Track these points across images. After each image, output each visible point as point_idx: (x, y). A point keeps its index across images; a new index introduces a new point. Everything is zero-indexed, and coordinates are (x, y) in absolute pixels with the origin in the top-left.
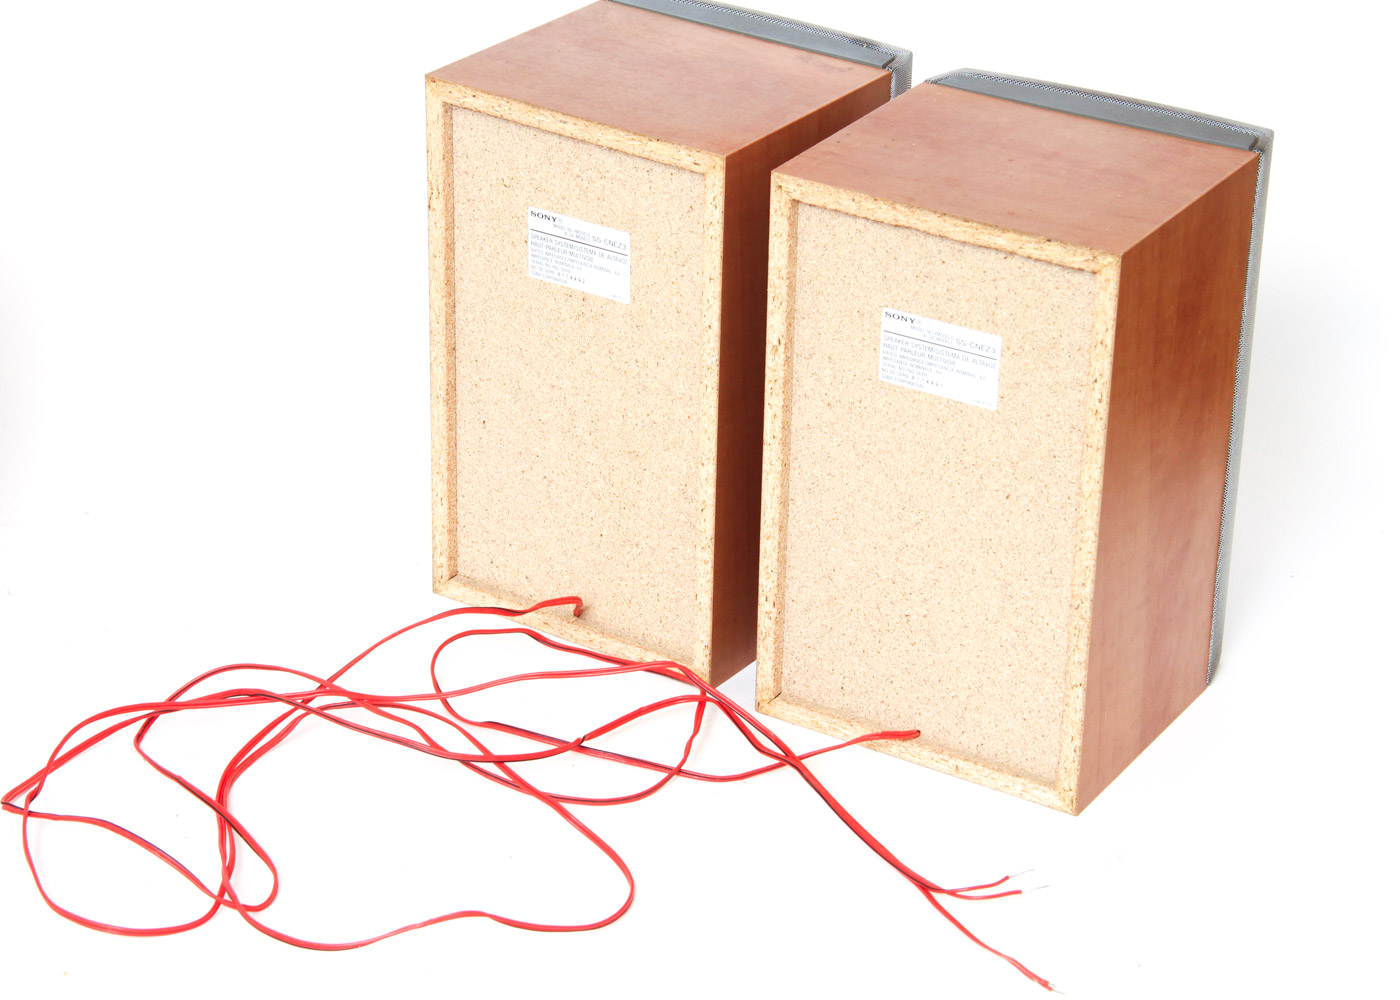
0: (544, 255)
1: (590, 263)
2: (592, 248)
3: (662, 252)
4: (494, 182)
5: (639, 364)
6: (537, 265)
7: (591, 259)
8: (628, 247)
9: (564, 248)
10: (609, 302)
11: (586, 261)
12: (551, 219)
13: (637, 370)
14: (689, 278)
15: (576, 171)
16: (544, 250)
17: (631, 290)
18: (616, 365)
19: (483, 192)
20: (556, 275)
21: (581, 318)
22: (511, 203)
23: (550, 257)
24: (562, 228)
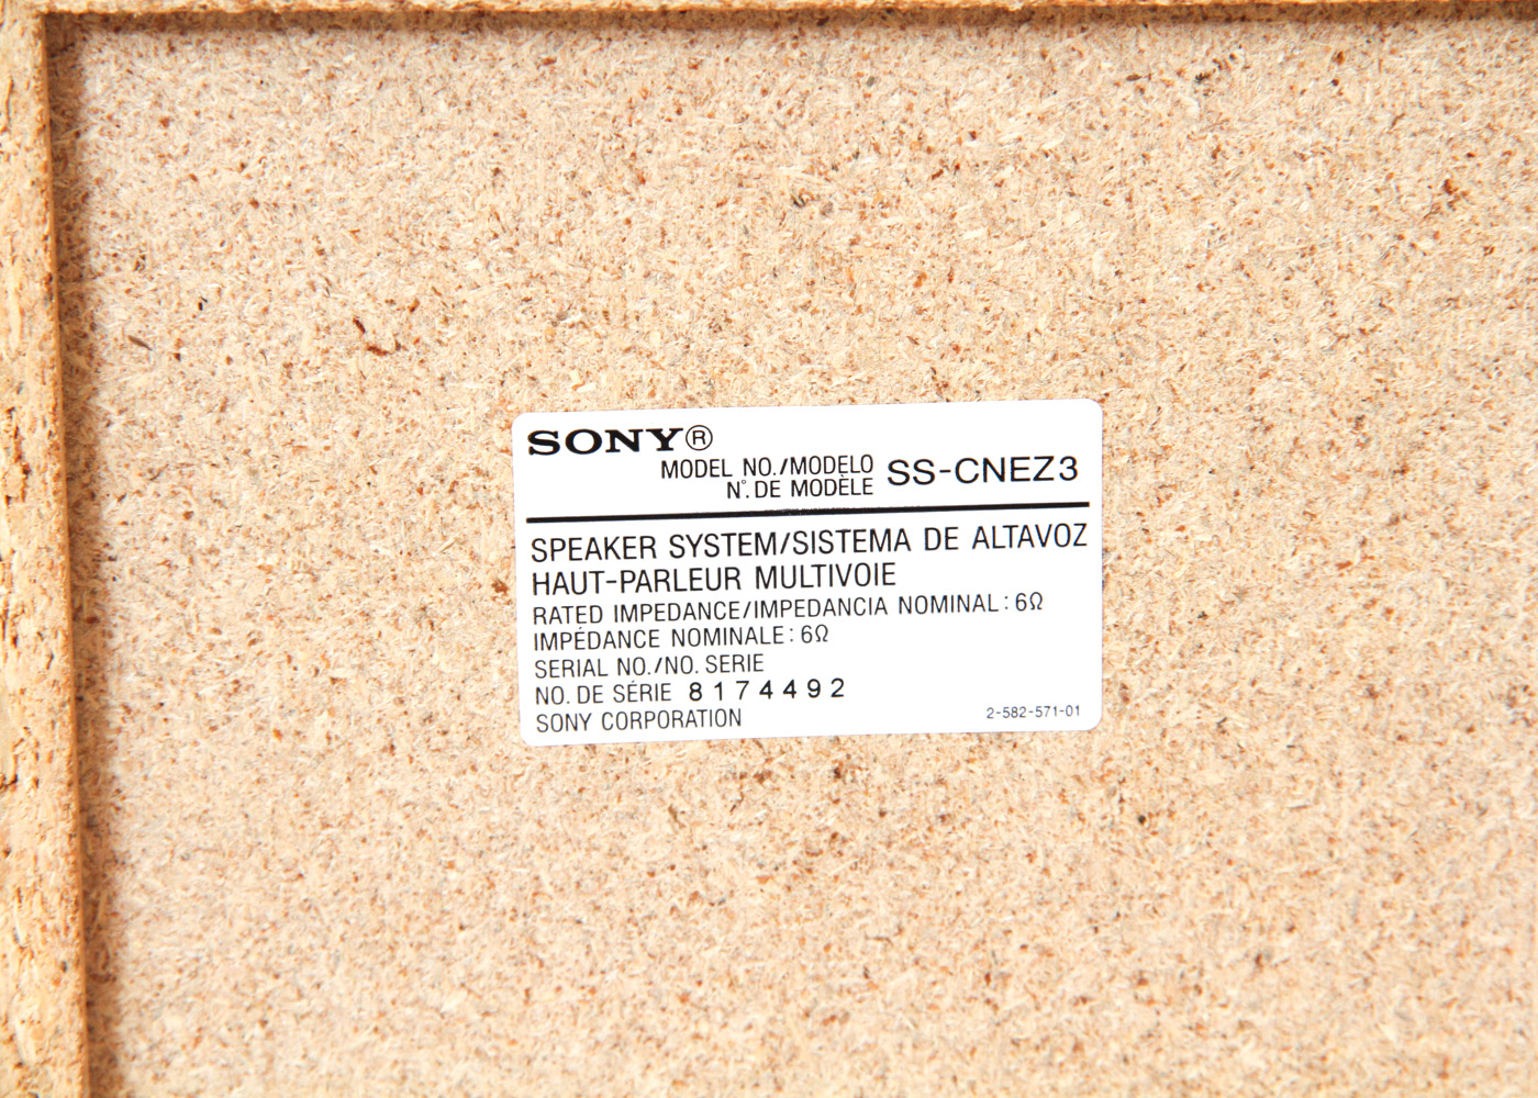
0: (609, 624)
1: (874, 591)
2: (879, 522)
3: (1283, 436)
4: (306, 348)
5: (1155, 989)
6: (570, 683)
7: (883, 575)
8: (1090, 466)
9: (723, 561)
10: (981, 745)
11: (851, 591)
12: (649, 442)
13: (1143, 1018)
14: (1435, 521)
15: (791, 174)
16: (610, 597)
17: (1106, 662)
18: (1029, 1028)
19: (241, 411)
20: (679, 700)
21: (829, 866)
22: (406, 425)
23: (649, 622)
24: (710, 468)
